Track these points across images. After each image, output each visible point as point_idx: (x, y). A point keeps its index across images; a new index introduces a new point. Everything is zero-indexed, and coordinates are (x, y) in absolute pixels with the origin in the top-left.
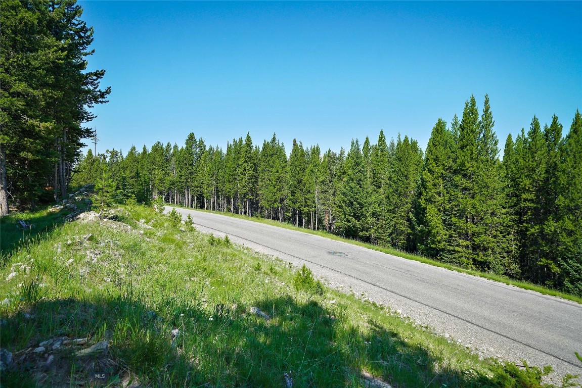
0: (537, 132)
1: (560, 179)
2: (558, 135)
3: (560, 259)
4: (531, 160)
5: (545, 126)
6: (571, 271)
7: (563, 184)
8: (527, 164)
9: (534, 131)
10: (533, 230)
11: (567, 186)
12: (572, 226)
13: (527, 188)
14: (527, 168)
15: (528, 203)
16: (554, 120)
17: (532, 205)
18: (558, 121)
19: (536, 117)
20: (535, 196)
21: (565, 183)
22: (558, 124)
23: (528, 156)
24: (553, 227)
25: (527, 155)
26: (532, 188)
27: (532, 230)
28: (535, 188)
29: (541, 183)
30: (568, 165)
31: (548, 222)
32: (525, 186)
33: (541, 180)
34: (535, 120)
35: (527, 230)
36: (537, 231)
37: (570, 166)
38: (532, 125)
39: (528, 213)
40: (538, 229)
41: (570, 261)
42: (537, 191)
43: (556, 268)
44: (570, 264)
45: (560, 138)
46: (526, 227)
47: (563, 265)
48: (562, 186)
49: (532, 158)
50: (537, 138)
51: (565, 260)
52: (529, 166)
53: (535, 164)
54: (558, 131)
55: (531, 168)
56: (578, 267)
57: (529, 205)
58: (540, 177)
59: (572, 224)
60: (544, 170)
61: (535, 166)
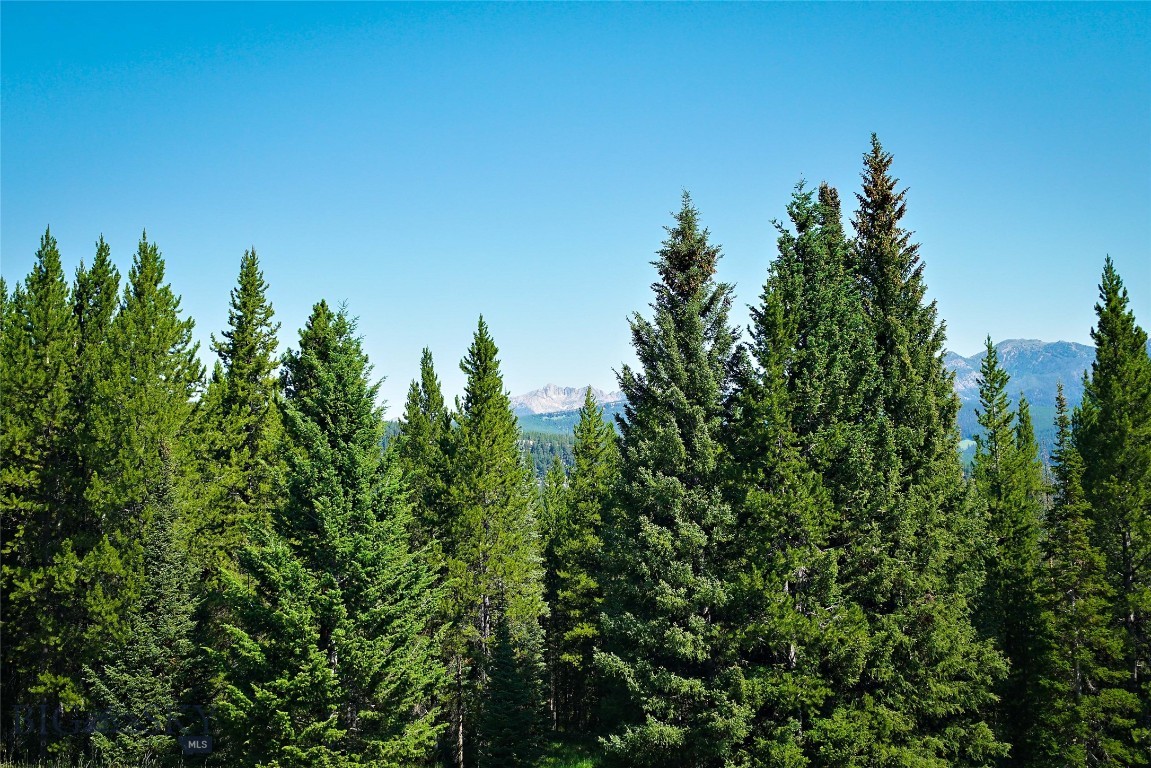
0: (52, 280)
1: (96, 423)
2: (108, 299)
3: (86, 668)
4: (32, 364)
5: (79, 266)
6: (111, 698)
7: (103, 441)
8: (20, 375)
9: (45, 277)
10: (26, 586)
11: (113, 446)
12: (119, 562)
13: (18, 453)
14: (21, 387)
15: (15, 501)
16: (99, 254)
17: (28, 505)
18: (108, 258)
19: (51, 235)
20: (37, 477)
21: (108, 438)
22: (111, 267)
23: (25, 352)
24: (74, 572)
25: (22, 348)
26: (32, 453)
27: (22, 585)
28: (38, 452)
29: (55, 438)
30: (116, 385)
31: (63, 555)
32: (13, 443)
33: (56, 428)
34: (48, 243)
35: (12, 587)
36: (39, 586)
37: (120, 388)
38: (40, 256)
39: (18, 531)
40: (39, 581)
41: (110, 671)
42: (45, 462)
43: (75, 696)
44: (108, 677)
45: (112, 307)
46: (11, 577)
47: (93, 684)
48: (100, 445)
49: (36, 357)
50: (50, 298)
51: (97, 666)
52: (25, 382)
53: (42, 376)
54: (108, 288)
55: (30, 388)
56: (125, 683)
57: (21, 505)
58: (54, 418)
59: (120, 557)
60: (65, 398)
61: (40, 384)
